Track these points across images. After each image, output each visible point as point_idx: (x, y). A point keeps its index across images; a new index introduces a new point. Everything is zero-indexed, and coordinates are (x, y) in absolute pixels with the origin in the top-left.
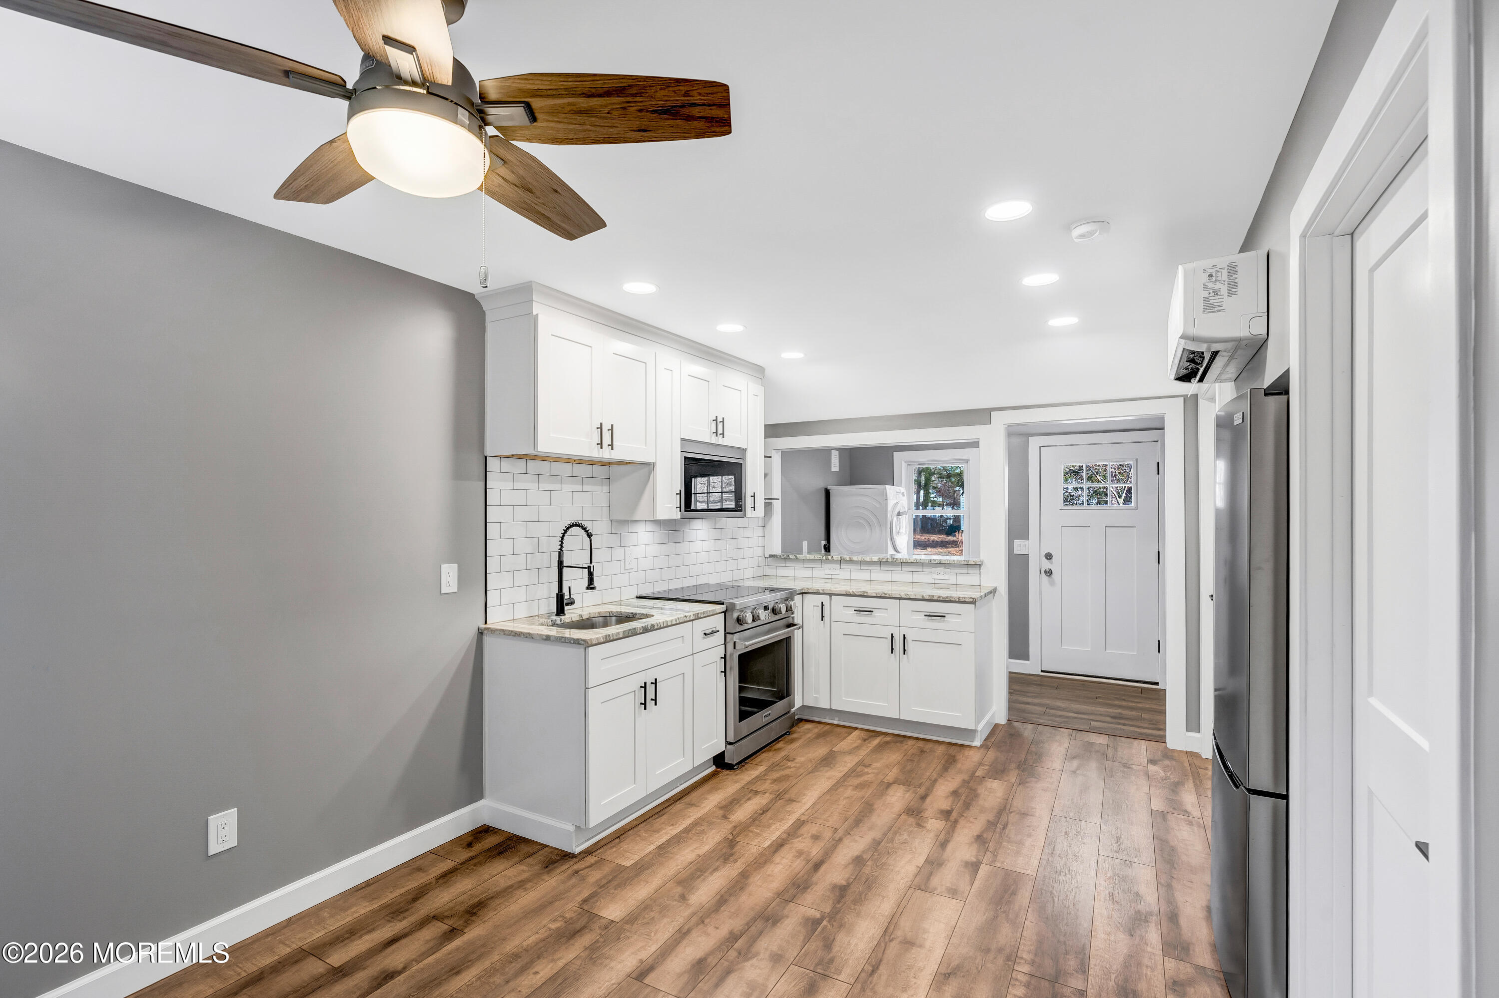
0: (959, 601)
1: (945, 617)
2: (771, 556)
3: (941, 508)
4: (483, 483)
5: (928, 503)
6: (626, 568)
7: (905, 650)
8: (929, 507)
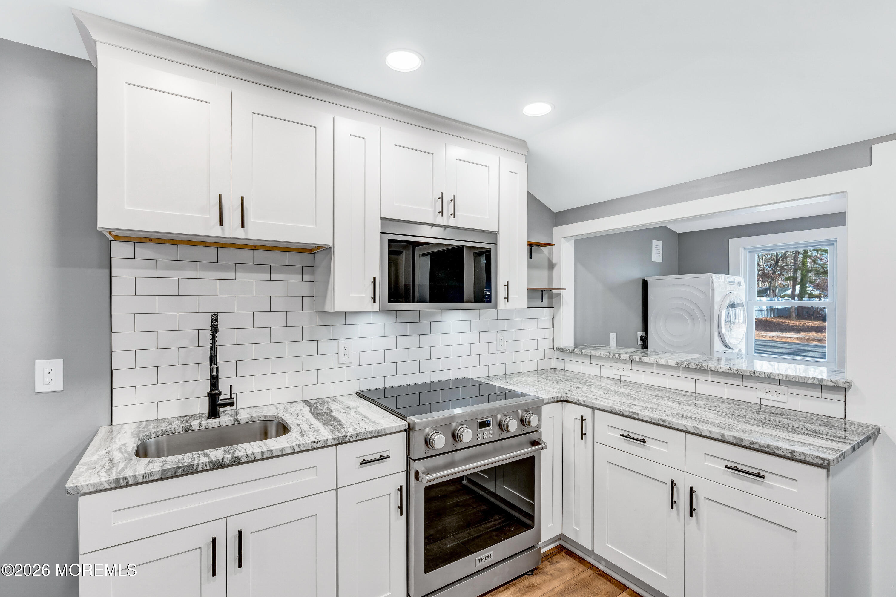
0: (792, 457)
1: (763, 477)
2: (558, 349)
3: (818, 299)
4: (108, 271)
5: (804, 294)
6: (340, 363)
7: (692, 510)
8: (806, 299)
